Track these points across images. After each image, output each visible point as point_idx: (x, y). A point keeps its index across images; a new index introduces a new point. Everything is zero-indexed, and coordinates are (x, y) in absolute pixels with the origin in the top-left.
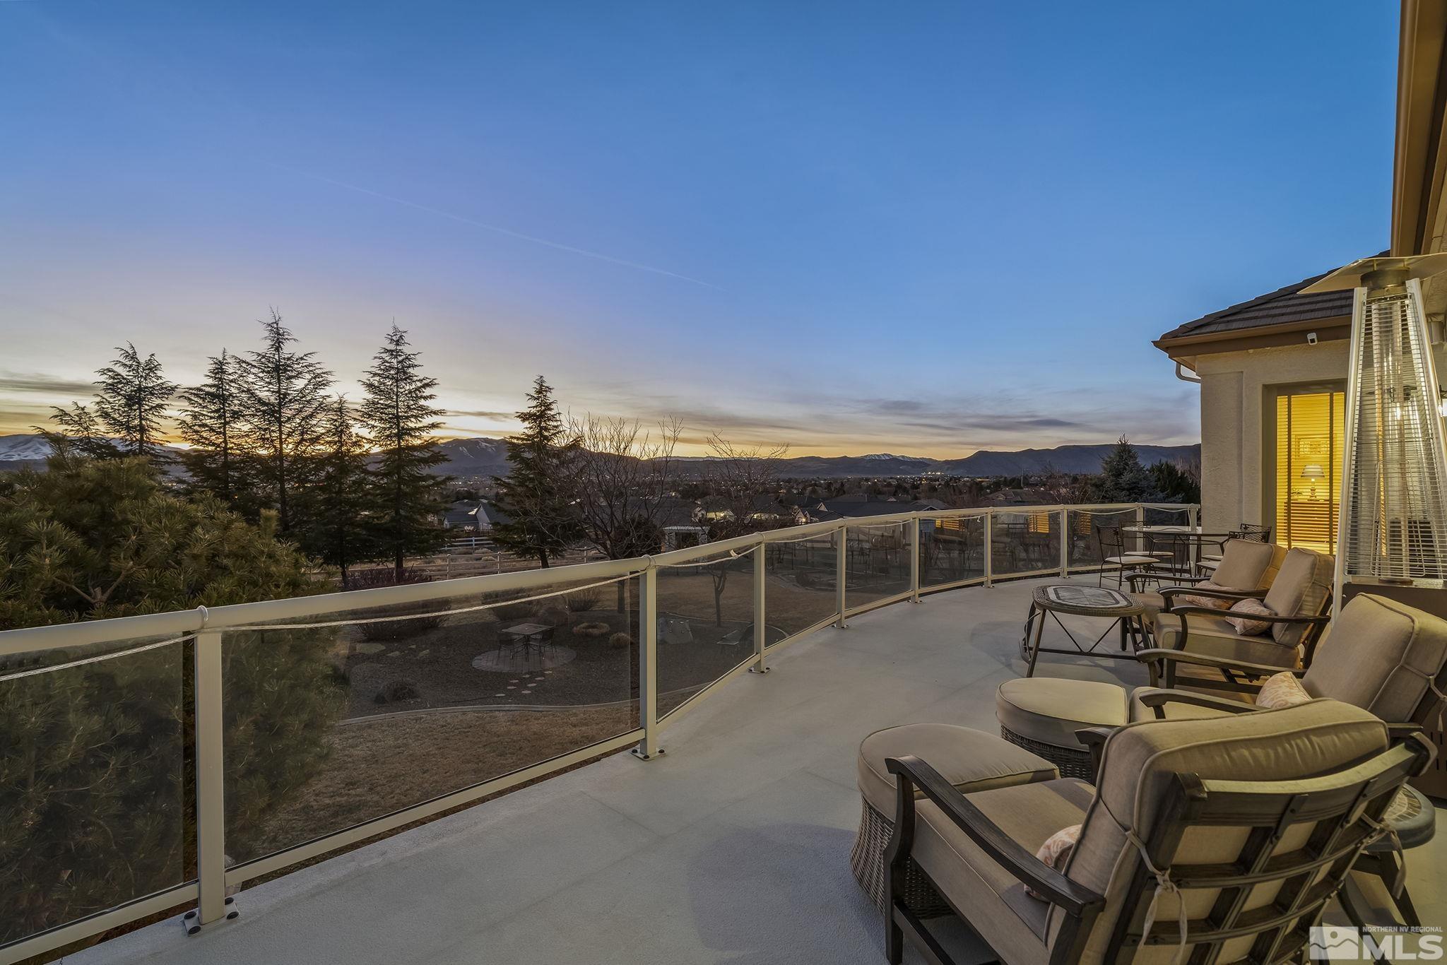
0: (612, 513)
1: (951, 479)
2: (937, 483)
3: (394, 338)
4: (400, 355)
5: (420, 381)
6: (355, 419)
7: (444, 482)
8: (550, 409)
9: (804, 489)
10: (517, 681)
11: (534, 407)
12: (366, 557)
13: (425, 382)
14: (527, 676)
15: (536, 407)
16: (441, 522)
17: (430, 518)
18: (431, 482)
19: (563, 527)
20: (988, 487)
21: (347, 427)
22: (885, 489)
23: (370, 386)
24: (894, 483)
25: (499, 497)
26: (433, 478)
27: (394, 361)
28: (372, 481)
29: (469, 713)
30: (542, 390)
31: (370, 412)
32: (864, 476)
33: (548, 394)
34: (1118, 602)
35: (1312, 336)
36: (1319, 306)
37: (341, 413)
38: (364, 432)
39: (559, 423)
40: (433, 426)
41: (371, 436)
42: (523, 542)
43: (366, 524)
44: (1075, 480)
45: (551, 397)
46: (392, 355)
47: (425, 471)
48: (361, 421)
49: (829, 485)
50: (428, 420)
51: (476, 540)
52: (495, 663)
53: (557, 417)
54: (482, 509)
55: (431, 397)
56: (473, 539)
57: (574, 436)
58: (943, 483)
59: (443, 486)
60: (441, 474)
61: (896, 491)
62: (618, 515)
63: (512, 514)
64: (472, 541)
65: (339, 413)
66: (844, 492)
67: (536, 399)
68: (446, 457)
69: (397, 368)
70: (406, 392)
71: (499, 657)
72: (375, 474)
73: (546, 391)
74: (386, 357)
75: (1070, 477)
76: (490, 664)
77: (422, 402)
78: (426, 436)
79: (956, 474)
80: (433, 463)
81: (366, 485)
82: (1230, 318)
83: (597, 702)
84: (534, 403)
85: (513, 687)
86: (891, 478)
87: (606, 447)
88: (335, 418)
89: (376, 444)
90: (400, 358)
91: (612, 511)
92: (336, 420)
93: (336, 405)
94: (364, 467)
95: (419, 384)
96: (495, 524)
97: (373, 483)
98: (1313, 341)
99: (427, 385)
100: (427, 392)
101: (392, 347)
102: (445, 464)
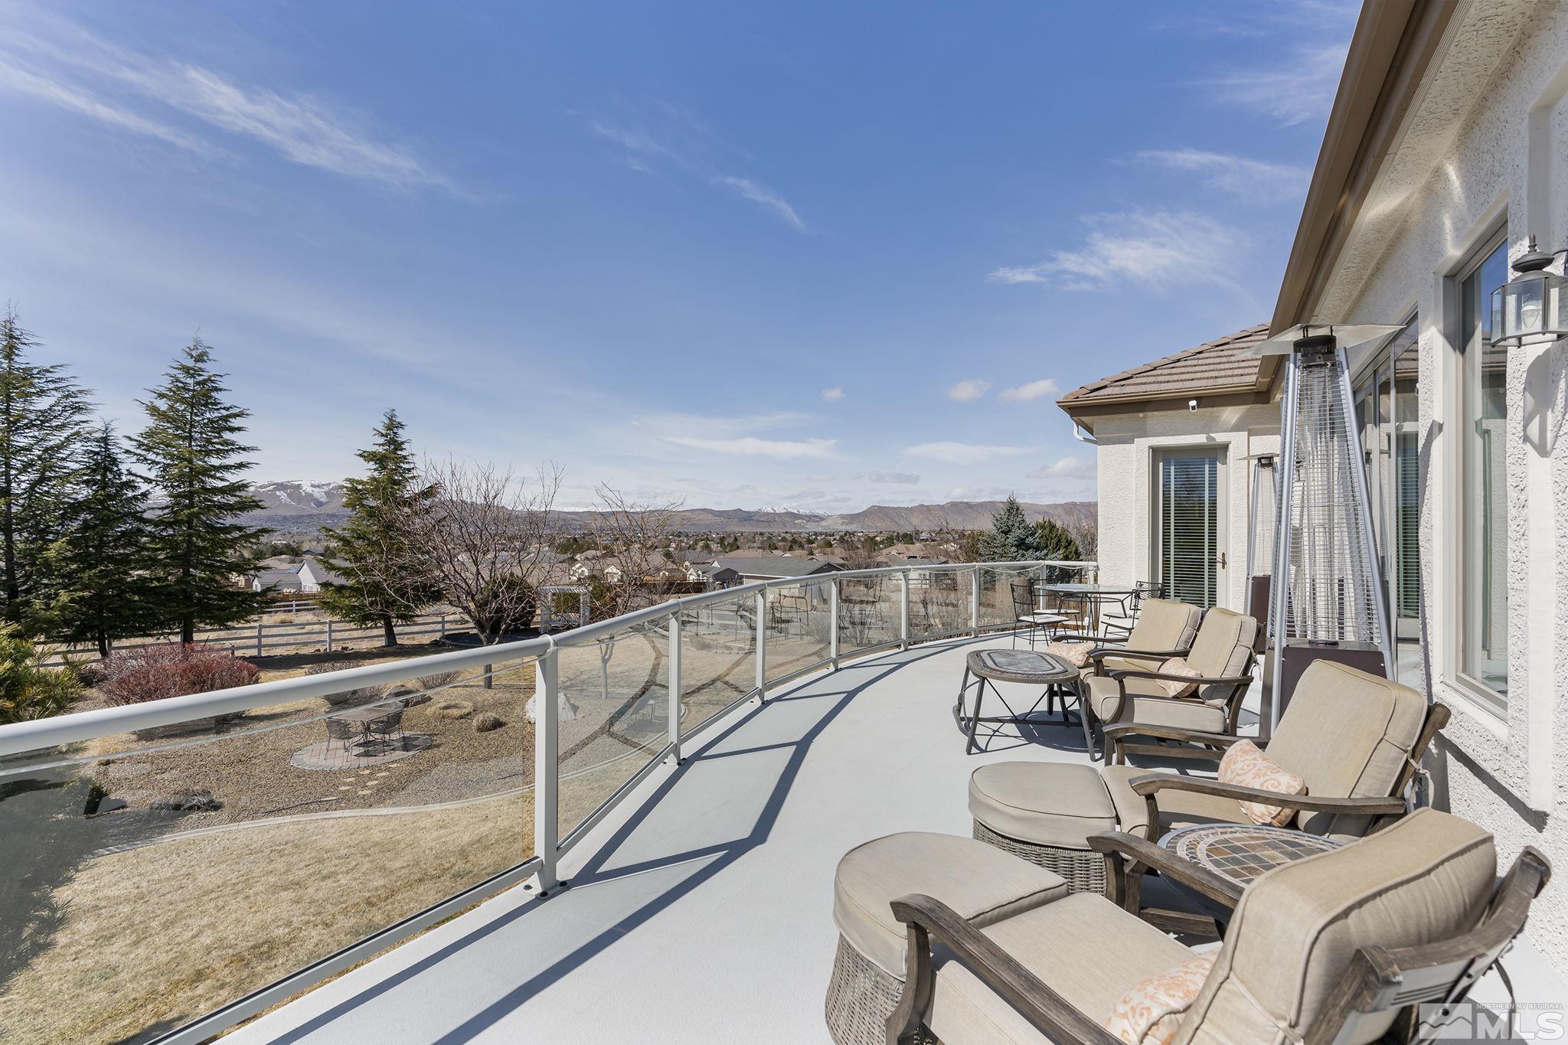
0: (478, 573)
1: (846, 535)
2: (832, 538)
3: (194, 353)
4: (199, 375)
5: (227, 409)
6: (127, 452)
7: (256, 535)
8: (401, 450)
9: (696, 543)
10: (353, 779)
11: (380, 445)
12: (140, 629)
13: (231, 411)
14: (367, 772)
15: (383, 445)
16: (249, 583)
17: (234, 577)
18: (236, 534)
19: (415, 589)
20: (882, 542)
21: (114, 462)
22: (781, 544)
23: (154, 410)
24: (789, 537)
25: (329, 553)
26: (240, 529)
27: (190, 381)
28: (150, 532)
29: (287, 825)
30: (393, 425)
31: (149, 442)
32: (759, 530)
33: (400, 431)
34: (1054, 668)
35: (1193, 403)
36: (1198, 375)
37: (107, 444)
38: (141, 469)
39: (412, 466)
40: (241, 466)
41: (152, 475)
42: (361, 608)
43: (140, 586)
44: (962, 535)
45: (402, 435)
46: (188, 373)
47: (229, 520)
48: (137, 455)
49: (722, 539)
50: (233, 459)
51: (297, 605)
52: (322, 757)
53: (410, 457)
54: (305, 566)
55: (239, 429)
56: (294, 603)
57: (433, 481)
58: (838, 538)
59: (253, 540)
60: (251, 524)
61: (791, 546)
62: (486, 573)
63: (347, 573)
64: (292, 606)
65: (102, 445)
66: (738, 548)
67: (382, 435)
68: (260, 504)
69: (194, 391)
70: (206, 421)
71: (328, 750)
72: (156, 524)
73: (397, 427)
74: (181, 376)
75: (956, 532)
76: (314, 760)
77: (227, 435)
78: (233, 477)
79: (851, 528)
80: (240, 511)
81: (142, 537)
82: (1122, 383)
83: (460, 797)
84: (382, 440)
85: (347, 788)
86: (786, 533)
87: (473, 496)
88: (97, 450)
89: (158, 485)
90: (200, 379)
91: (478, 569)
92: (97, 453)
93: (99, 435)
94: (138, 515)
95: (225, 413)
96: (325, 585)
97: (151, 535)
98: (1193, 408)
99: (235, 416)
100: (235, 423)
101: (190, 363)
102: (257, 512)
